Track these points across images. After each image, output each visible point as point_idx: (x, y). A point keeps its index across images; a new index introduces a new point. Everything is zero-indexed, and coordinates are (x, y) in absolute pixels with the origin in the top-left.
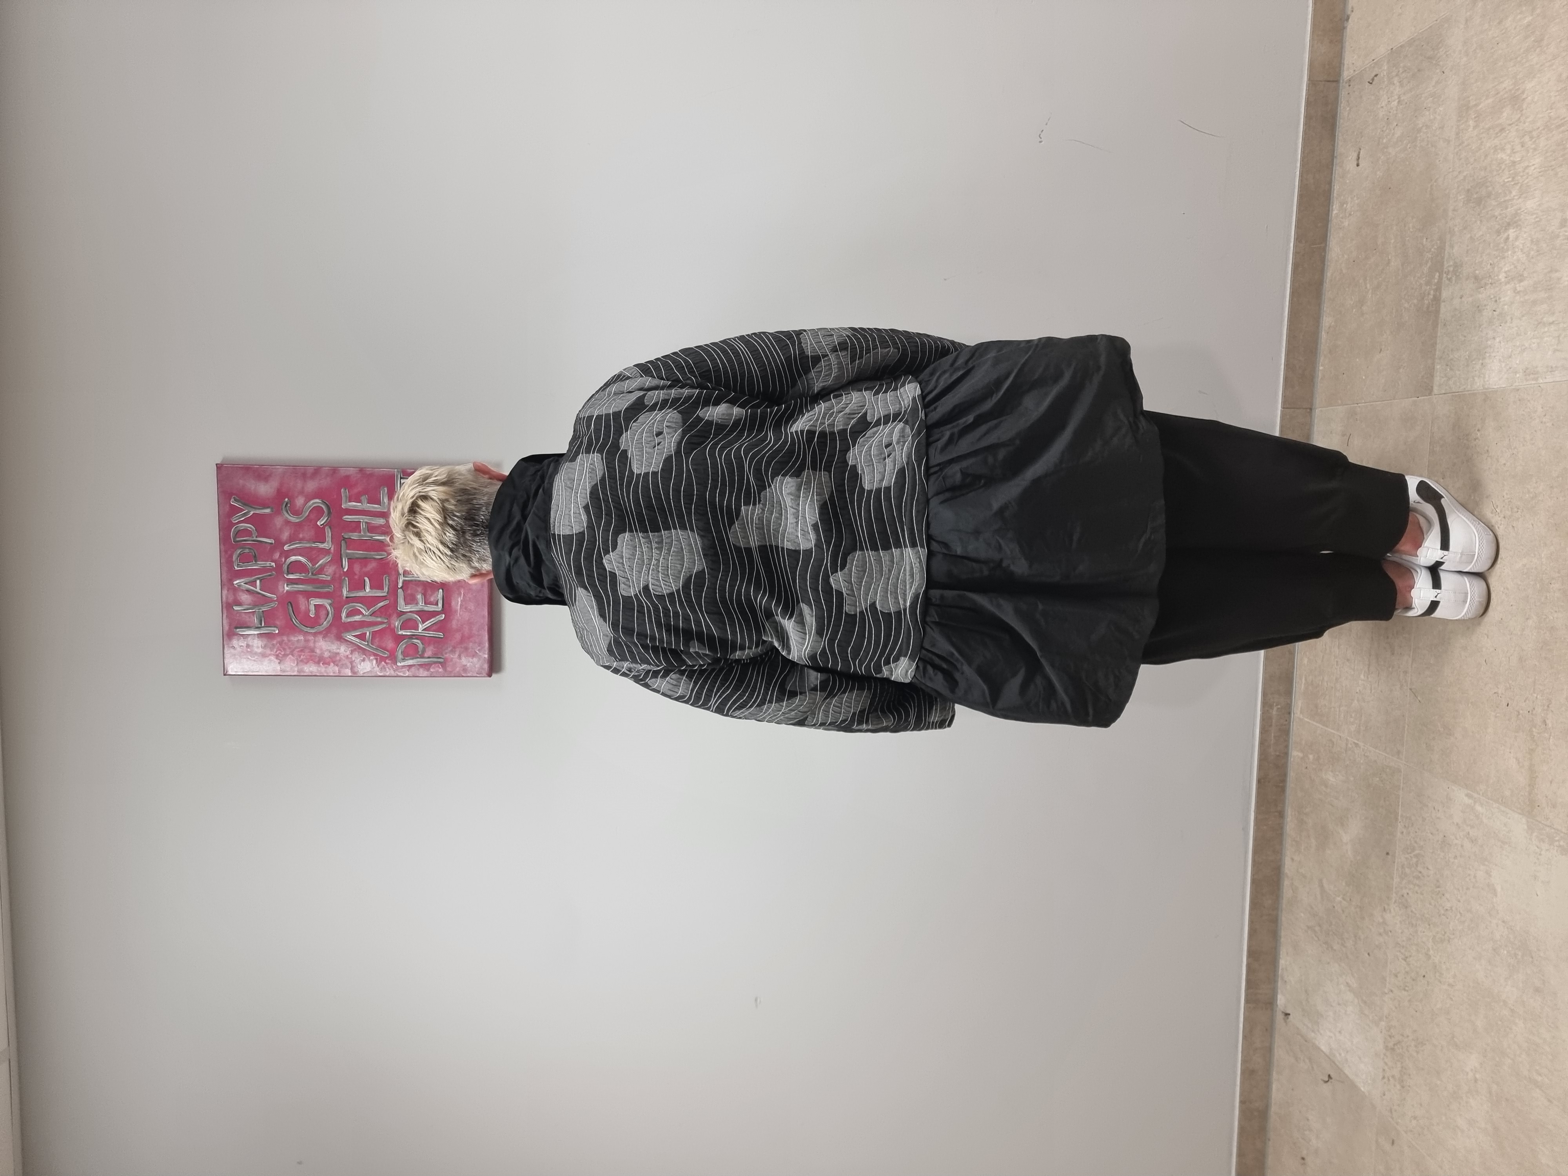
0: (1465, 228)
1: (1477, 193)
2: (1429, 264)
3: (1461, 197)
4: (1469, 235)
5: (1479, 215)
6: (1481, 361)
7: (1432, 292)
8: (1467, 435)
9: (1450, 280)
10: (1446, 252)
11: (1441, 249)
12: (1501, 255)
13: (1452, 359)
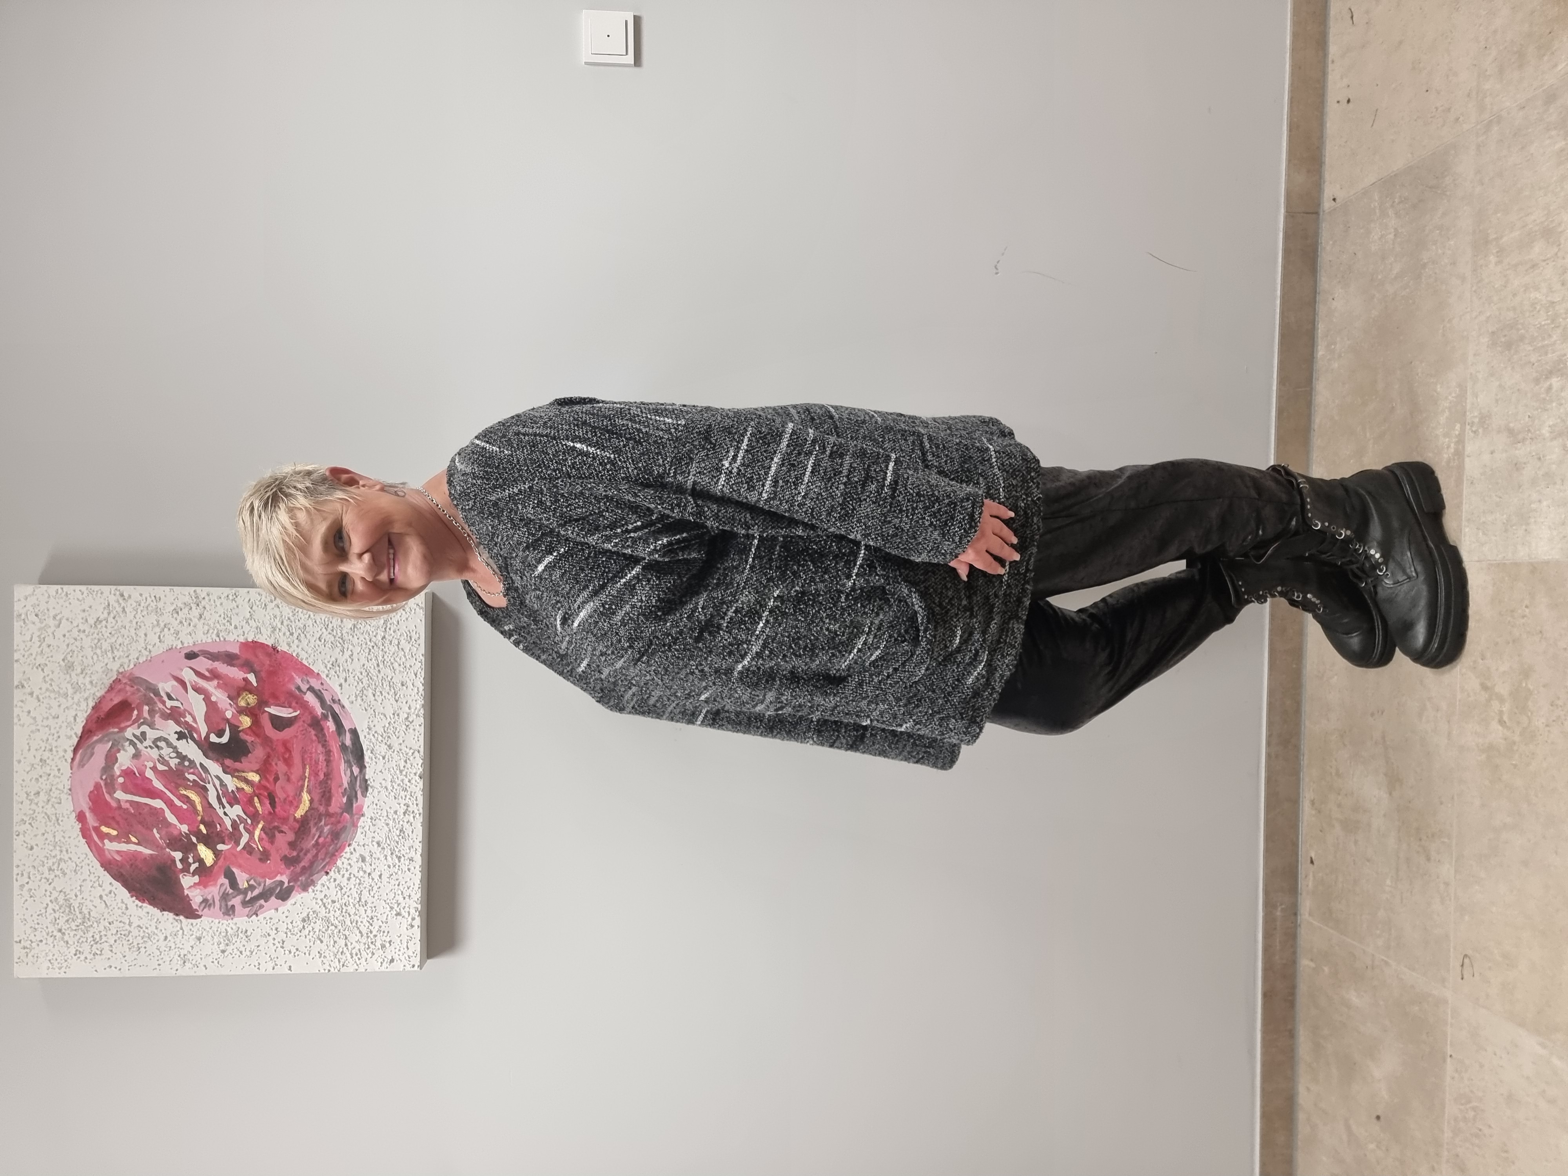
0: (1492, 375)
1: (1505, 336)
2: (1447, 414)
3: (1485, 340)
4: (1498, 383)
5: (1509, 360)
6: (1524, 527)
7: (1452, 445)
8: (1512, 611)
9: (1475, 432)
10: (1468, 401)
11: (1462, 396)
12: (1542, 406)
13: (1484, 522)
